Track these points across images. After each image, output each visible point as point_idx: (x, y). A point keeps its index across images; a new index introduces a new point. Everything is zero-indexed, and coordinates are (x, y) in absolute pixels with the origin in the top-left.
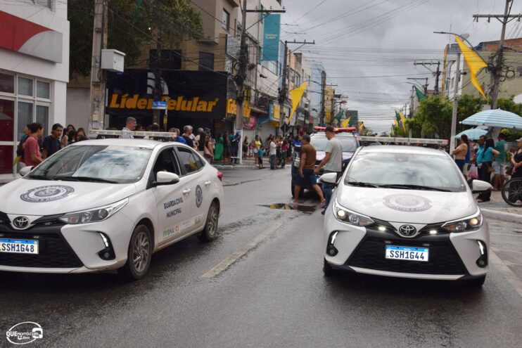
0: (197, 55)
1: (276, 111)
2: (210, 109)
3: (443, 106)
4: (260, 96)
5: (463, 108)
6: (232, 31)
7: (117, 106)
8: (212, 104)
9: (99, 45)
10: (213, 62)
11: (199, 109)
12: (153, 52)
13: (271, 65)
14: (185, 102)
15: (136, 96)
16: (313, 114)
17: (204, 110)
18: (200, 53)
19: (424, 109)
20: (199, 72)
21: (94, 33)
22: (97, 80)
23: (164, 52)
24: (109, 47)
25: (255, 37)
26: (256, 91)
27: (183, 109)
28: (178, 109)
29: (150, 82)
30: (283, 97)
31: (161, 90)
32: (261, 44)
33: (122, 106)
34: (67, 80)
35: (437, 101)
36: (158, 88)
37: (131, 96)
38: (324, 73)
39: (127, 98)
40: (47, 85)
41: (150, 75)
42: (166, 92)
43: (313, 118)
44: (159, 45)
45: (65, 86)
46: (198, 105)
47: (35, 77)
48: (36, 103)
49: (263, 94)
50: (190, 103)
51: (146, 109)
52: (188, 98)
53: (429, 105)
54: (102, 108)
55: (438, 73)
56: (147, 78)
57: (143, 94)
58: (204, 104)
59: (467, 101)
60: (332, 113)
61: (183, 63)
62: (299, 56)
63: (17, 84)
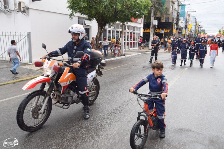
1: (184, 32)
2: (168, 32)
6: (173, 10)
8: (169, 30)
10: (169, 19)
14: (162, 30)
16: (193, 31)
17: (167, 32)
18: (166, 17)
20: (165, 22)
21: (151, 17)
22: (152, 27)
23: (157, 17)
25: (180, 12)
30: (186, 27)
33: (145, 32)
38: (196, 19)
39: (147, 30)
43: (193, 33)
45: (143, 28)
46: (165, 31)
49: (180, 27)
54: (153, 33)
58: (167, 30)
60: (198, 31)
61: (161, 20)
62: (189, 14)
63: (136, 29)
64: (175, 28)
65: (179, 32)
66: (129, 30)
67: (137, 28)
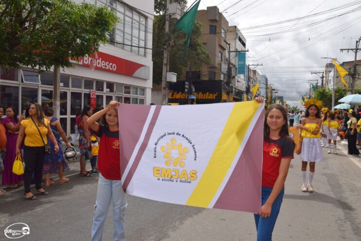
0: (207, 73)
1: (245, 98)
2: (214, 98)
3: (327, 93)
4: (237, 91)
5: (337, 94)
6: (223, 61)
7: (172, 98)
8: (215, 95)
9: (166, 71)
10: (215, 76)
11: (209, 98)
12: (188, 72)
13: (242, 76)
14: (202, 95)
15: (180, 93)
17: (211, 98)
18: (209, 72)
19: (317, 94)
20: (208, 80)
21: (164, 66)
22: (165, 86)
23: (193, 72)
24: (170, 71)
25: (234, 63)
26: (235, 88)
27: (202, 98)
28: (199, 98)
29: (186, 86)
30: (248, 91)
31: (192, 90)
32: (237, 67)
33: (174, 98)
34: (152, 87)
35: (324, 90)
36: (190, 89)
37: (178, 93)
38: (267, 80)
39: (176, 94)
40: (143, 90)
41: (186, 83)
42: (194, 90)
44: (190, 69)
45: (151, 90)
46: (208, 96)
47: (139, 87)
48: (139, 98)
49: (238, 90)
50: (205, 95)
51: (184, 99)
52: (204, 93)
53: (320, 92)
54: (167, 99)
55: (323, 77)
56: (185, 85)
57: (183, 92)
58: (211, 95)
59: (339, 90)
60: (271, 98)
61: (201, 77)
62: (255, 72)
63: (132, 90)
66: (111, 91)
67: (136, 88)
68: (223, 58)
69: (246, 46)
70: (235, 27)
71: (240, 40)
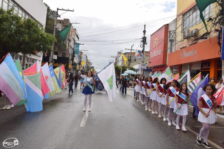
1: (78, 66)
3: (118, 68)
6: (69, 47)
8: (65, 65)
9: (52, 54)
10: (65, 55)
14: (58, 64)
16: (85, 67)
18: (62, 52)
20: (62, 57)
21: (51, 51)
30: (80, 64)
34: (42, 60)
38: (87, 57)
42: (54, 61)
47: (35, 59)
55: (116, 59)
59: (124, 67)
60: (89, 67)
61: (58, 55)
62: (82, 53)
63: (35, 61)
64: (71, 64)
65: (74, 68)
66: (28, 61)
68: (69, 45)
69: (79, 39)
70: (75, 29)
71: (77, 36)
